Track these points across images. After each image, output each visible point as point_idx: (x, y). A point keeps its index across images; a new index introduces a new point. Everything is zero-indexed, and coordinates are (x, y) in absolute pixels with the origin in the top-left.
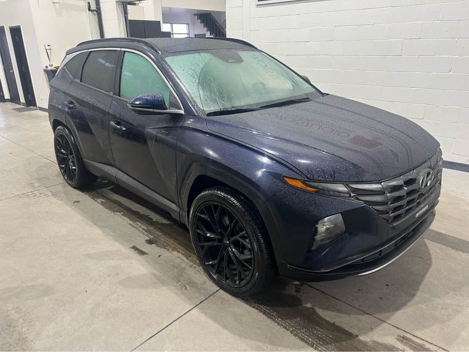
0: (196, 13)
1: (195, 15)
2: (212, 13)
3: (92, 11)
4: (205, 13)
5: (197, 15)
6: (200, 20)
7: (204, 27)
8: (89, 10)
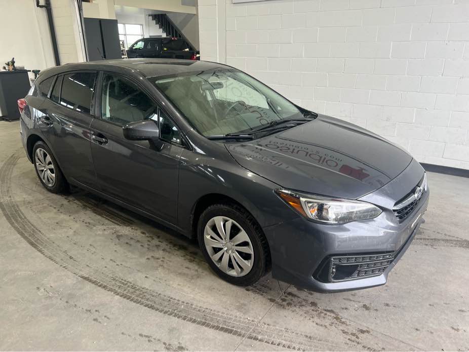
0: (151, 14)
1: (149, 15)
2: (167, 15)
3: (41, 7)
4: (160, 13)
5: (152, 15)
6: (154, 21)
7: (160, 28)
8: (38, 5)
